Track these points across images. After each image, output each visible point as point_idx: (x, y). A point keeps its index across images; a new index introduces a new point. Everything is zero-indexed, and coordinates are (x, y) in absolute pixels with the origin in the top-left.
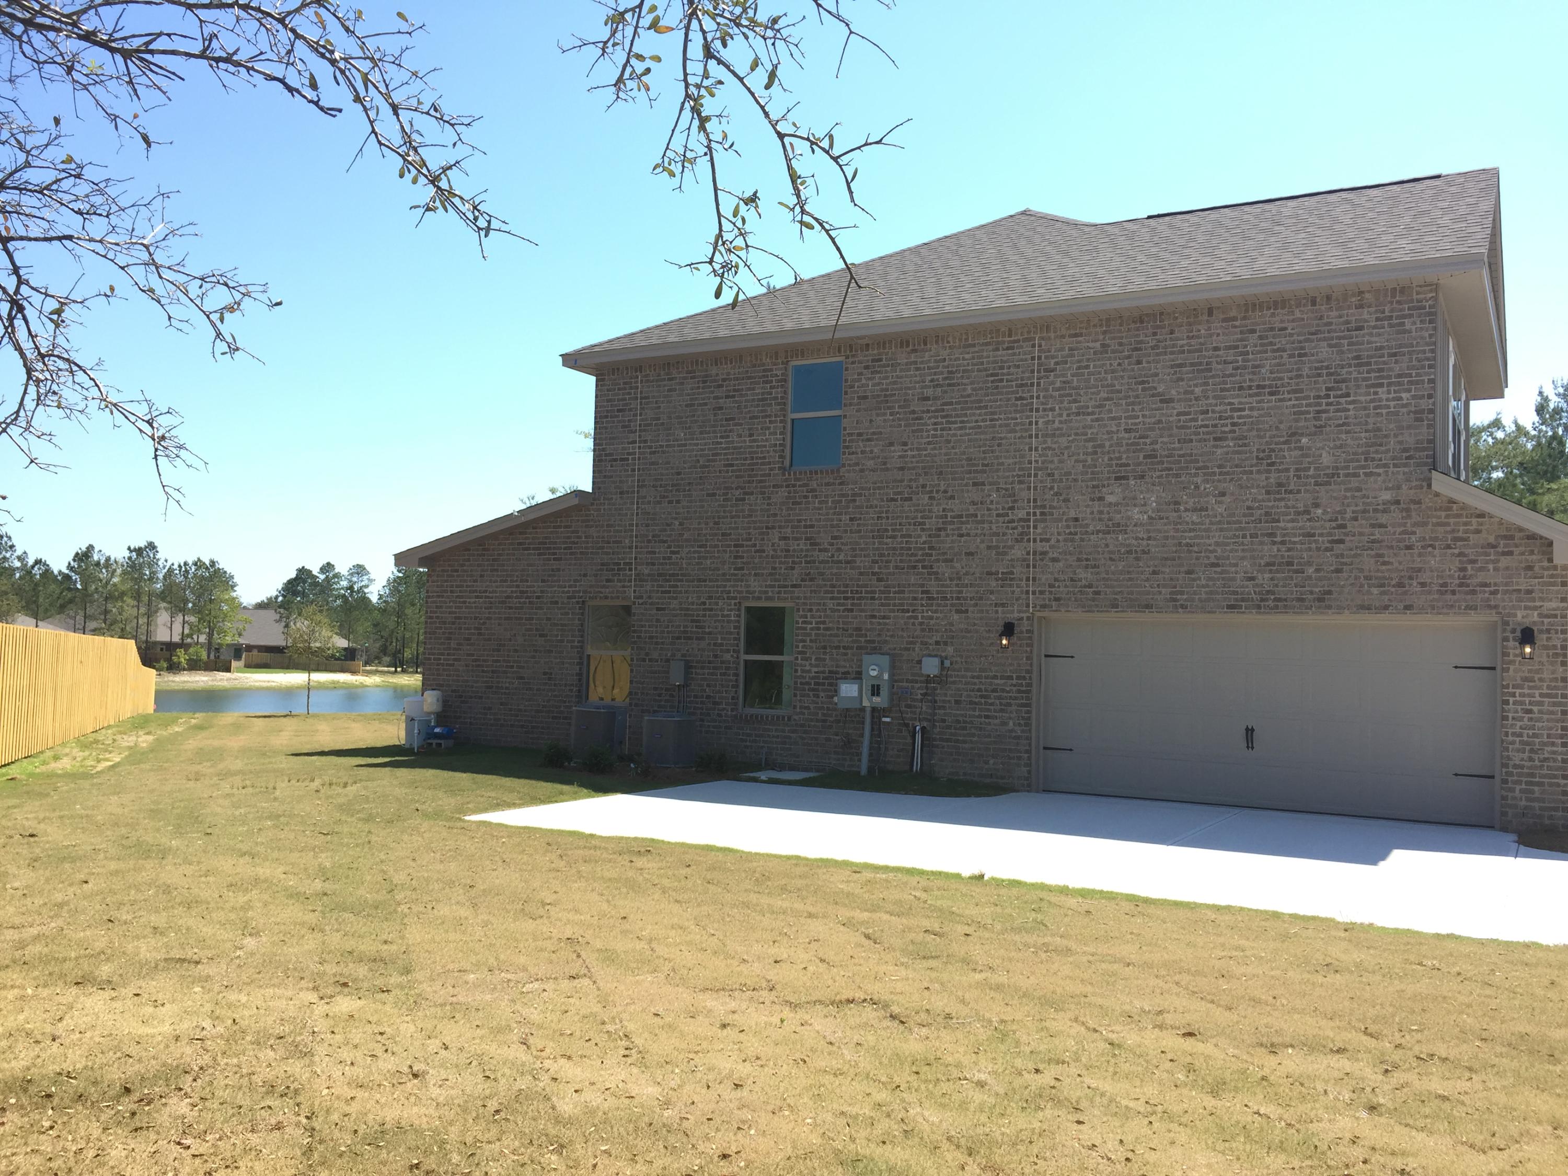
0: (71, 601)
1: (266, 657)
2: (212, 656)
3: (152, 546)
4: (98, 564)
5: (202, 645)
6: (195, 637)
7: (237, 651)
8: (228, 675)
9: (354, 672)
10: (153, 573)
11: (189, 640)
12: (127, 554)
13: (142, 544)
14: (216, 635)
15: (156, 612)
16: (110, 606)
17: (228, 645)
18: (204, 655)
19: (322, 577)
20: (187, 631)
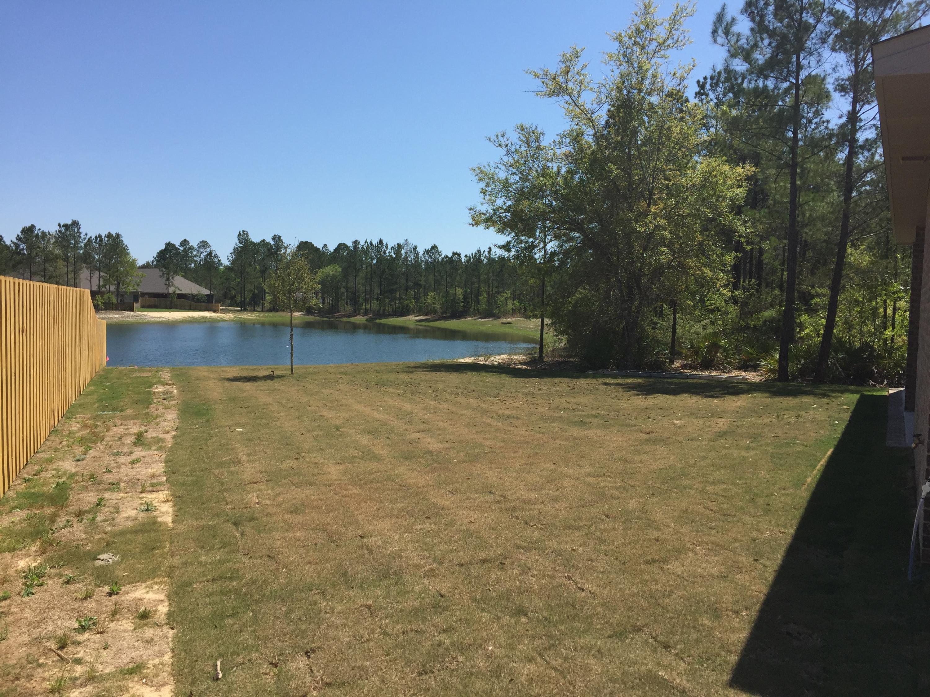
0: (20, 262)
1: (155, 300)
2: (119, 301)
3: (75, 223)
4: (37, 235)
5: (113, 293)
6: (107, 287)
7: (136, 297)
8: (132, 313)
9: (215, 311)
10: (77, 242)
11: (103, 289)
12: (58, 228)
13: (69, 222)
14: (121, 286)
15: (80, 270)
16: (47, 266)
17: (130, 292)
18: (114, 300)
19: (182, 249)
20: (102, 283)
